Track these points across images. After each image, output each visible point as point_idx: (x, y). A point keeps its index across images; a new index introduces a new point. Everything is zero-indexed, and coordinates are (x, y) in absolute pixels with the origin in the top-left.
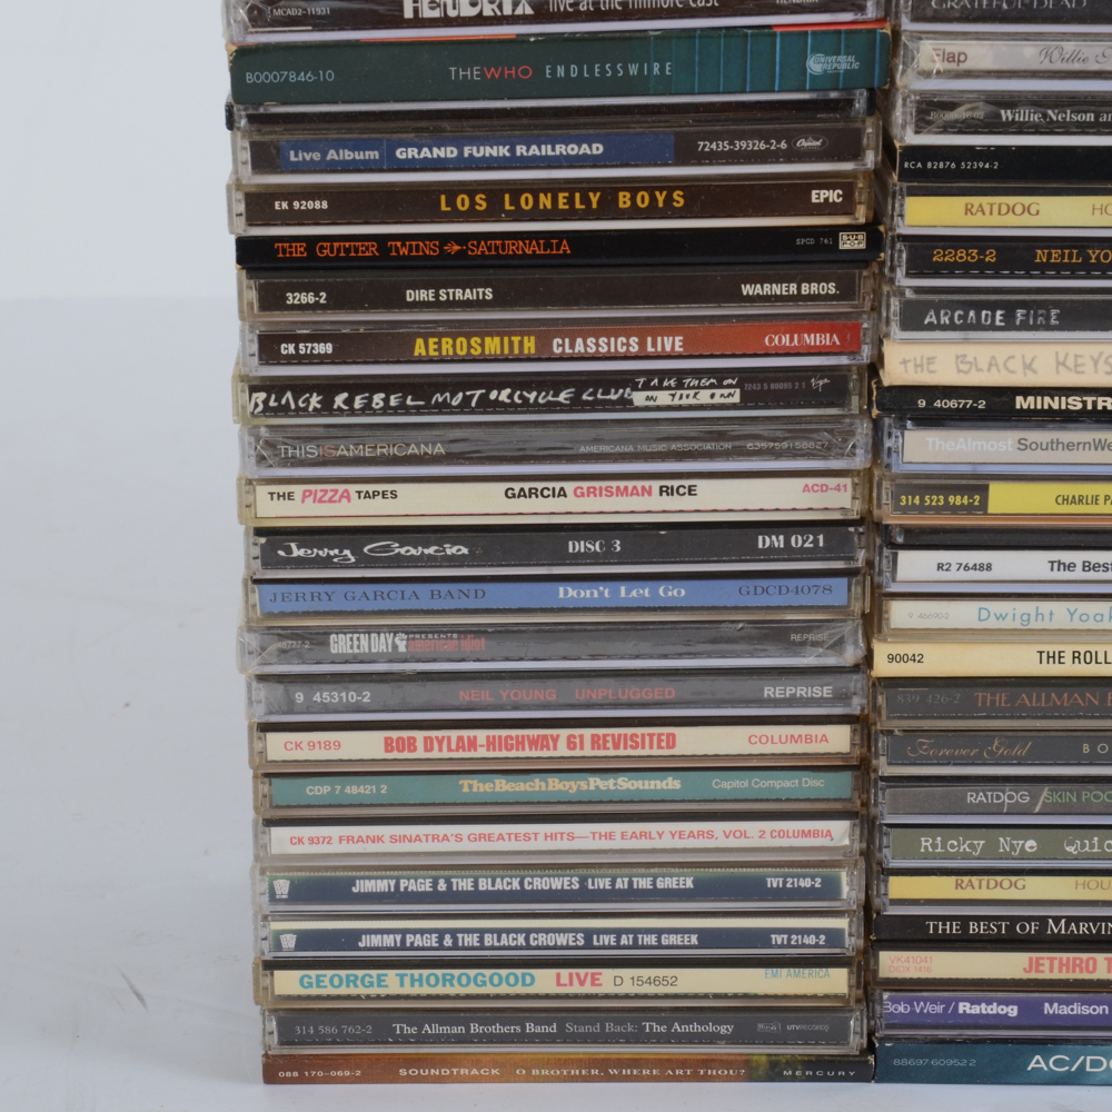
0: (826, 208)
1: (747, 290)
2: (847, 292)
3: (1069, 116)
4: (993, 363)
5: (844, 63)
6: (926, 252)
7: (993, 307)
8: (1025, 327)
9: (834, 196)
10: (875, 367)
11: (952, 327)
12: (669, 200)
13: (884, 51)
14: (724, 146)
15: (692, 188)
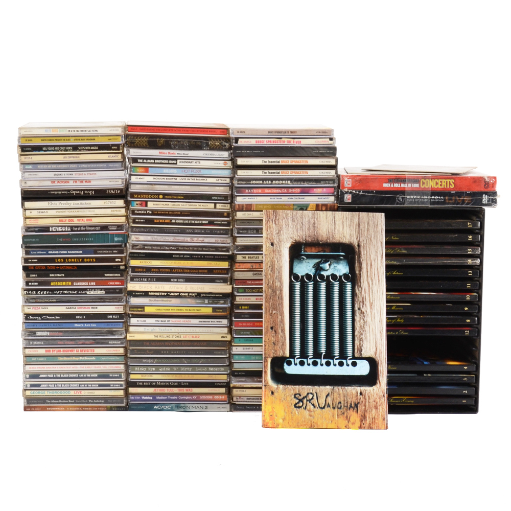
0: (118, 262)
1: (106, 275)
2: (122, 276)
3: (156, 248)
4: (145, 287)
5: (120, 239)
6: (134, 269)
7: (145, 278)
8: (150, 281)
9: (119, 260)
10: (126, 288)
11: (138, 281)
12: (93, 260)
13: (126, 237)
14: (102, 252)
15: (96, 258)
